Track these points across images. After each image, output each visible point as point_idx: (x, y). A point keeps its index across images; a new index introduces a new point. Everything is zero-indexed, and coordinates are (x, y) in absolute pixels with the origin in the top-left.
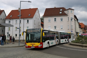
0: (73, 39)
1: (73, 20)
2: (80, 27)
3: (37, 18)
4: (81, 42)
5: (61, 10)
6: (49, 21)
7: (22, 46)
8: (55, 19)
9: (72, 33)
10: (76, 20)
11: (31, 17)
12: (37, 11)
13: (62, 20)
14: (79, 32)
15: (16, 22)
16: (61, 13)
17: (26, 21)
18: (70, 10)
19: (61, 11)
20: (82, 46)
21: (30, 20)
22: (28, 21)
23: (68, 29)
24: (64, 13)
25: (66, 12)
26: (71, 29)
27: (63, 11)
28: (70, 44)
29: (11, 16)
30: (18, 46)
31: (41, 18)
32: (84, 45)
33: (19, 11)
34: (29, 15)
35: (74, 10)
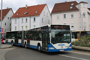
3: (46, 16)
5: (72, 4)
6: (57, 18)
8: (65, 15)
11: (38, 14)
12: (46, 7)
13: (72, 16)
15: (22, 21)
16: (71, 8)
17: (32, 19)
18: (82, 4)
19: (72, 6)
21: (36, 18)
22: (35, 18)
23: (80, 27)
24: (76, 7)
25: (77, 6)
27: (74, 6)
29: (17, 15)
33: (26, 8)
34: (36, 12)
35: (87, 3)
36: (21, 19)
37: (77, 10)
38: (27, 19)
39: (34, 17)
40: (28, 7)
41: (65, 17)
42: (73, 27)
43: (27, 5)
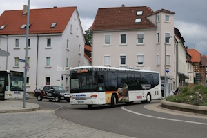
0: (169, 92)
1: (172, 40)
2: (189, 61)
3: (75, 34)
4: (193, 99)
5: (140, 13)
6: (106, 43)
7: (34, 110)
8: (123, 37)
9: (167, 75)
10: (179, 41)
12: (74, 16)
13: (141, 40)
14: (186, 74)
15: (17, 44)
16: (138, 20)
17: (43, 41)
18: (163, 16)
19: (139, 17)
20: (195, 111)
23: (159, 66)
24: (148, 21)
25: (152, 19)
26: (165, 66)
27: (143, 17)
28: (163, 106)
29: (2, 27)
30: (22, 108)
31: (85, 33)
32: (201, 108)
34: (53, 25)
35: (174, 13)
36: (12, 39)
37: (152, 27)
39: (49, 37)
41: (123, 41)
42: (142, 63)
43: (26, 6)
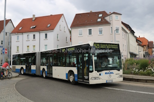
5: (100, 15)
8: (90, 30)
11: (52, 28)
12: (62, 19)
13: (101, 32)
15: (28, 38)
16: (99, 20)
17: (43, 35)
18: (114, 16)
21: (49, 34)
22: (46, 35)
24: (105, 20)
25: (107, 18)
27: (103, 18)
29: (20, 28)
33: (33, 19)
34: (49, 26)
35: (121, 14)
36: (25, 35)
37: (107, 23)
38: (34, 35)
40: (36, 18)
41: (90, 33)
43: (34, 15)
